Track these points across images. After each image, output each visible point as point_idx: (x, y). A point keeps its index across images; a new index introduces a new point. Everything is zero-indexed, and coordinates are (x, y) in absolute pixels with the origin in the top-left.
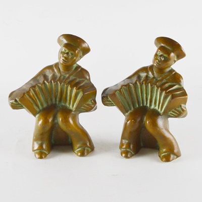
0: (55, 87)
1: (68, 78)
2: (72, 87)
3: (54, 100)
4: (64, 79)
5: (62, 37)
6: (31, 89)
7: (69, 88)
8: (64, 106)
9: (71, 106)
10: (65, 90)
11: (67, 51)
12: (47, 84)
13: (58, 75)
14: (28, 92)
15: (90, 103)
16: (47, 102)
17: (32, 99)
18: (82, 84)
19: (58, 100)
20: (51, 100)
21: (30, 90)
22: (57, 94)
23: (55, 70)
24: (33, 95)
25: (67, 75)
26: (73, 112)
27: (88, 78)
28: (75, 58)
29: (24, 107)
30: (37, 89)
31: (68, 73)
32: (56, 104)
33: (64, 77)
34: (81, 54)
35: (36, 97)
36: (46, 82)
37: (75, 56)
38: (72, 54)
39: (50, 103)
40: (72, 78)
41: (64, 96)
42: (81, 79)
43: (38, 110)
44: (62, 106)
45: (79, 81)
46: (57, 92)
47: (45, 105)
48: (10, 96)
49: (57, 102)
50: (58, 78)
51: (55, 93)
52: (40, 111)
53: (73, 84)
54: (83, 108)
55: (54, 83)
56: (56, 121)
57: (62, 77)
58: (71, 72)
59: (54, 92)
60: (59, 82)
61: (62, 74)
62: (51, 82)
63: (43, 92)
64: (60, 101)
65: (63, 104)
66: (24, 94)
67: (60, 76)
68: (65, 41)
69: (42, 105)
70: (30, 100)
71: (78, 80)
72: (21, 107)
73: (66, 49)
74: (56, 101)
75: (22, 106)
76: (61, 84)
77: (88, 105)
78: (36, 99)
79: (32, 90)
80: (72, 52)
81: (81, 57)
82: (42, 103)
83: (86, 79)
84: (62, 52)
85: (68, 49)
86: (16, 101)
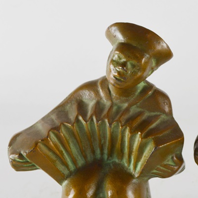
0: (99, 130)
1: (127, 110)
2: (133, 132)
3: (98, 151)
4: (117, 112)
5: (114, 28)
6: (51, 133)
7: (127, 133)
8: (119, 164)
9: (132, 167)
10: (119, 136)
11: (123, 60)
12: (84, 122)
13: (107, 103)
14: (45, 141)
15: (171, 163)
16: (85, 157)
17: (54, 153)
18: (154, 125)
19: (106, 151)
20: (93, 152)
21: (48, 136)
22: (105, 142)
23: (102, 94)
24: (55, 145)
25: (126, 105)
26: (134, 181)
27: (167, 109)
28: (139, 74)
29: (38, 167)
30: (63, 133)
31: (127, 101)
32: (102, 160)
33: (119, 108)
34: (154, 64)
35: (62, 149)
36: (80, 118)
37: (139, 70)
38: (133, 66)
39: (90, 157)
40: (134, 110)
41: (118, 145)
42: (153, 114)
43: (66, 172)
44: (115, 164)
45: (149, 117)
46: (105, 137)
47: (81, 162)
48: (10, 145)
49: (106, 157)
50: (105, 112)
51: (100, 141)
52: (71, 174)
53: (135, 124)
54: (155, 171)
55: (98, 121)
56: (101, 195)
57: (115, 108)
58: (132, 99)
59: (97, 139)
60: (106, 120)
61: (114, 101)
62: (92, 120)
63: (76, 138)
64: (111, 154)
65: (117, 161)
66: (36, 144)
67: (111, 107)
68: (120, 38)
69: (74, 162)
70: (50, 154)
71: (147, 114)
72: (32, 168)
73: (122, 56)
74: (102, 153)
75: (34, 166)
76: (110, 124)
77: (165, 166)
78: (61, 152)
79: (52, 135)
80: (134, 62)
81: (153, 70)
82: (74, 157)
83: (164, 112)
84: (113, 61)
85: (126, 56)
86: (21, 156)
